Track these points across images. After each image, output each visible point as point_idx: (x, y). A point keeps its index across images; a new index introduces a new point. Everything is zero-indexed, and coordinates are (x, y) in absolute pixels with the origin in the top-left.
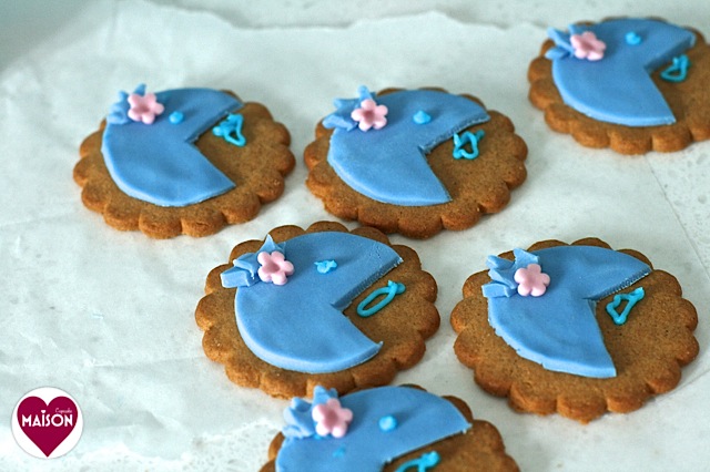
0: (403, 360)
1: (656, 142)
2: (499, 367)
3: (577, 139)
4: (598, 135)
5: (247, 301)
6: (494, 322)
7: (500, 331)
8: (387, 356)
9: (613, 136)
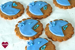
0: (40, 34)
1: (68, 8)
2: (50, 35)
3: (59, 7)
4: (61, 7)
5: (21, 28)
6: (50, 30)
7: (51, 31)
8: (38, 34)
9: (63, 7)
